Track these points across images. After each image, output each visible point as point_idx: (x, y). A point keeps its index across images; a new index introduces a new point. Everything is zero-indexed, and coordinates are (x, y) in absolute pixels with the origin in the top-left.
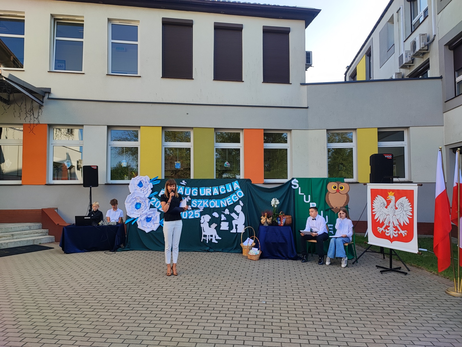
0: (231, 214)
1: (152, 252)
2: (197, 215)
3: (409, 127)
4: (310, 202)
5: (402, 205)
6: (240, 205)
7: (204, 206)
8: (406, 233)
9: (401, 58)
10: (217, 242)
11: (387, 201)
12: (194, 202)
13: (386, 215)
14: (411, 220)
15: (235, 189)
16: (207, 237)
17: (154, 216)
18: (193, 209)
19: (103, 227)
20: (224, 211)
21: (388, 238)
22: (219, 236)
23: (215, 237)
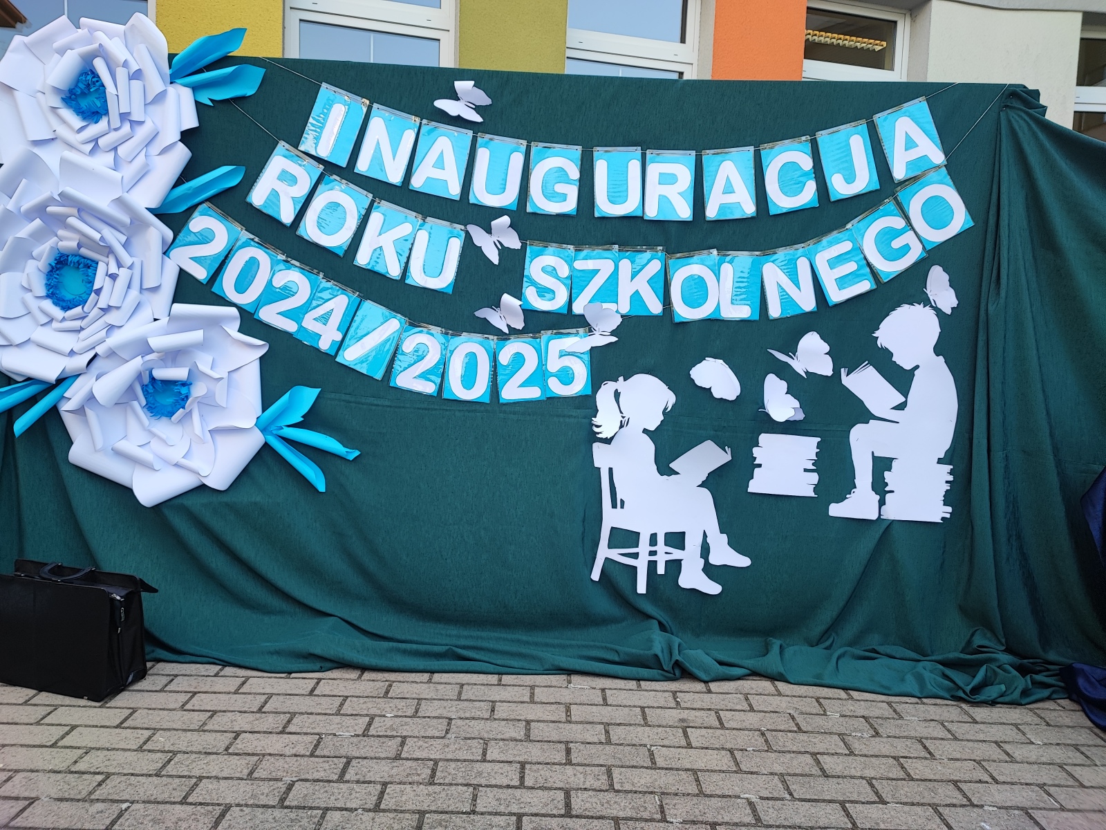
0: (843, 372)
2: (566, 376)
6: (926, 302)
7: (625, 308)
10: (713, 588)
12: (548, 269)
15: (899, 173)
16: (644, 548)
17: (214, 366)
18: (536, 322)
20: (791, 349)
22: (735, 544)
23: (705, 550)
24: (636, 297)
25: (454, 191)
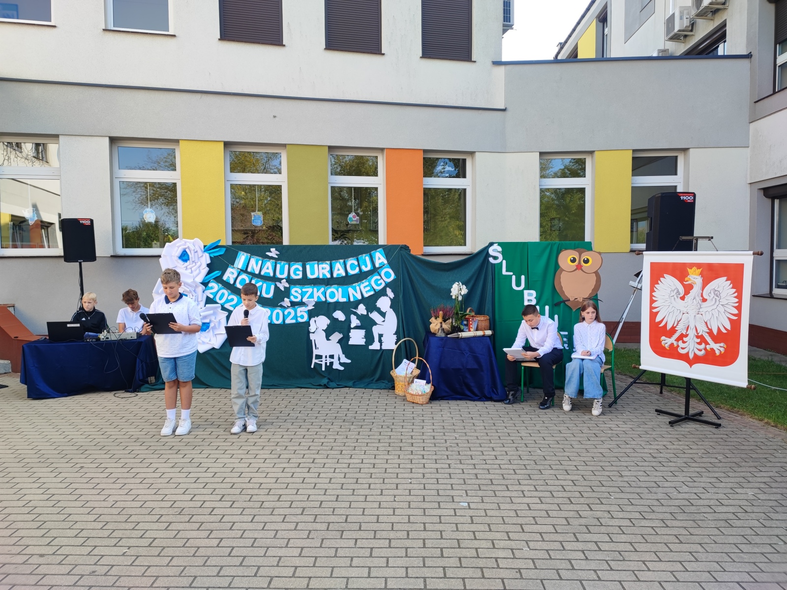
0: (369, 313)
1: (213, 390)
2: (302, 317)
3: (688, 149)
4: (524, 289)
5: (717, 293)
6: (387, 295)
7: (316, 300)
8: (724, 347)
9: (670, 21)
10: (342, 368)
11: (684, 286)
12: (296, 291)
13: (682, 314)
14: (736, 324)
15: (377, 265)
16: (324, 359)
17: (215, 319)
18: (293, 304)
19: (109, 344)
20: (356, 308)
21: (685, 358)
22: (347, 357)
23: (339, 359)
24: (318, 297)
25: (272, 275)
